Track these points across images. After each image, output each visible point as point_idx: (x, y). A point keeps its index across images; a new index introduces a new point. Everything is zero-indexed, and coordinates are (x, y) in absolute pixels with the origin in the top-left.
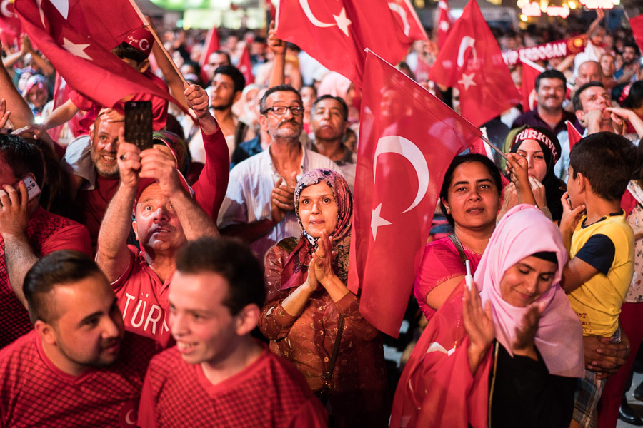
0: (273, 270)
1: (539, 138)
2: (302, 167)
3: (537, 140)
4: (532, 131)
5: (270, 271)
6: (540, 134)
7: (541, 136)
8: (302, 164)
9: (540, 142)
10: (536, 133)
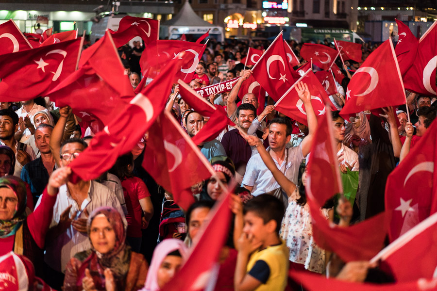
0: (71, 276)
1: (224, 170)
2: (89, 193)
3: (222, 172)
4: (219, 166)
5: (69, 276)
6: (224, 168)
7: (225, 169)
8: (89, 191)
9: (224, 173)
10: (221, 167)
